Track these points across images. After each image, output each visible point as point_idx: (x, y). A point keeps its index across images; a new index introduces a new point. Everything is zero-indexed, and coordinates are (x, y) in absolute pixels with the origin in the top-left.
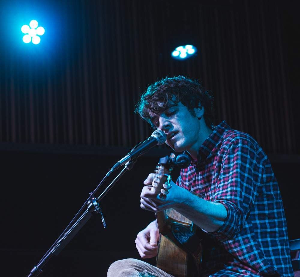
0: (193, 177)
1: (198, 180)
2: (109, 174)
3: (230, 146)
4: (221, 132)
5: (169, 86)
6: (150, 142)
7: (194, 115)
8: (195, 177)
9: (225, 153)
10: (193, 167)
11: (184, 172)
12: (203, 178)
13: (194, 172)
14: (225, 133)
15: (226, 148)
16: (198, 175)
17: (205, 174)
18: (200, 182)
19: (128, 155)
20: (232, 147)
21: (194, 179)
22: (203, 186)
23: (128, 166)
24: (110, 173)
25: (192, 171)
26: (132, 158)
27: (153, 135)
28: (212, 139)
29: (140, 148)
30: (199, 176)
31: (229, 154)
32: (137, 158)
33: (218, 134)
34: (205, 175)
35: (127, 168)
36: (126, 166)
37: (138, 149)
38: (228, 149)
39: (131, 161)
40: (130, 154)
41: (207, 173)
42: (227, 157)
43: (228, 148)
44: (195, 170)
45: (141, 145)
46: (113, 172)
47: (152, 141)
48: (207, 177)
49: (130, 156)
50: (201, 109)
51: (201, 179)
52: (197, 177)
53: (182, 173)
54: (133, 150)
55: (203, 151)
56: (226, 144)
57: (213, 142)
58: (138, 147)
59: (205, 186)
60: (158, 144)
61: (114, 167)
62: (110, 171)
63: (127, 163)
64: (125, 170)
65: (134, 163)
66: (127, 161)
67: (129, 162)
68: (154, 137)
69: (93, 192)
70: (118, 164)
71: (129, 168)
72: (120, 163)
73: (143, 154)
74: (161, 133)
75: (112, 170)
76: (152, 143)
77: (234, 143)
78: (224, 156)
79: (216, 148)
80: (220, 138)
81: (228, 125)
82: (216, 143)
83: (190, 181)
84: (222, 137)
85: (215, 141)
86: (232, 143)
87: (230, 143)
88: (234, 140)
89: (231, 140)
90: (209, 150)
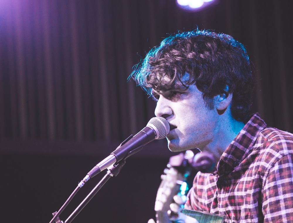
0: (214, 193)
2: (82, 184)
3: (273, 165)
4: (253, 131)
6: (146, 135)
9: (266, 175)
11: (199, 184)
14: (260, 134)
15: (267, 168)
19: (112, 155)
20: (277, 167)
23: (112, 171)
24: (84, 182)
25: (213, 184)
26: (119, 159)
27: (150, 125)
28: (239, 143)
29: (129, 144)
32: (125, 159)
33: (249, 135)
35: (110, 174)
36: (109, 172)
37: (127, 146)
38: (270, 169)
39: (116, 164)
40: (115, 153)
43: (269, 168)
45: (131, 140)
46: (89, 180)
47: (148, 133)
49: (115, 156)
52: (219, 194)
54: (119, 147)
56: (267, 161)
57: (241, 147)
58: (127, 143)
60: (157, 138)
61: (90, 173)
62: (84, 179)
63: (111, 167)
64: (106, 177)
65: (120, 167)
66: (111, 164)
67: (114, 165)
68: (151, 128)
69: (57, 212)
70: (96, 168)
71: (113, 174)
72: (100, 167)
73: (134, 153)
74: (161, 121)
75: (87, 177)
76: (148, 136)
77: (280, 160)
78: (264, 179)
79: (247, 160)
80: (253, 141)
81: (262, 120)
82: (245, 149)
83: (210, 198)
84: (255, 139)
85: (244, 146)
86: (276, 161)
87: (272, 160)
88: (279, 156)
89: (274, 155)
90: (235, 159)
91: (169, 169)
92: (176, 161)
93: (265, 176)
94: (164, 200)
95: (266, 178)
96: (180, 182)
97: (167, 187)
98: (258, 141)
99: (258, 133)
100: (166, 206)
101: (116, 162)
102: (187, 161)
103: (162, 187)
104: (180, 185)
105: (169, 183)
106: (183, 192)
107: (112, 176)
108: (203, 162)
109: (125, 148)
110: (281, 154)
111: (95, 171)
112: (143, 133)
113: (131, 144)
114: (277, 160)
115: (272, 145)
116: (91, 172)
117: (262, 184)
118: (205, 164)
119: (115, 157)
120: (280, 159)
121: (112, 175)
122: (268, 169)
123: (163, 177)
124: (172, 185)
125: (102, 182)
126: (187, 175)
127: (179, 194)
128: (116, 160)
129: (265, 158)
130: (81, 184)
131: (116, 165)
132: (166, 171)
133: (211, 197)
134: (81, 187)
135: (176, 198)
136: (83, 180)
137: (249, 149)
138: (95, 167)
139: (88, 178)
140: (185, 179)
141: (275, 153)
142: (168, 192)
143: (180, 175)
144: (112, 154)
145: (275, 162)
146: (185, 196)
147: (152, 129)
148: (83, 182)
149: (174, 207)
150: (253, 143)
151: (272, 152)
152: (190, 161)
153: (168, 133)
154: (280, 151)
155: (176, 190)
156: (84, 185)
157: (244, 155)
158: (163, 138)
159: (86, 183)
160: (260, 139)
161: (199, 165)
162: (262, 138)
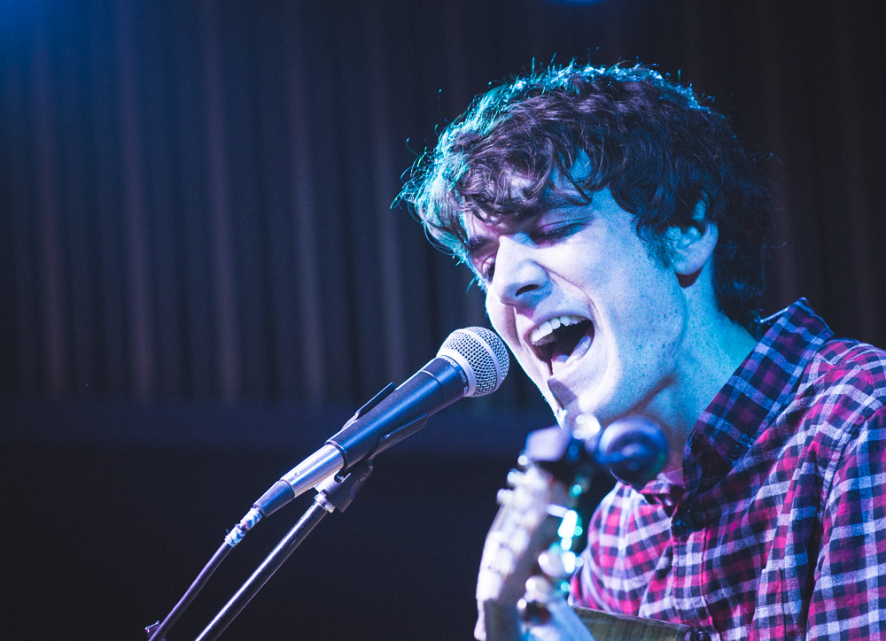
0: (660, 555)
1: (681, 573)
2: (238, 536)
3: (855, 433)
4: (793, 349)
5: (570, 109)
6: (433, 384)
7: (663, 257)
8: (670, 555)
9: (833, 463)
10: (660, 509)
12: (708, 565)
13: (665, 534)
14: (813, 355)
15: (837, 442)
16: (684, 546)
17: (715, 546)
18: (688, 583)
19: (330, 447)
20: (864, 437)
21: (662, 562)
22: (702, 601)
23: (331, 496)
24: (243, 529)
25: (655, 529)
26: (352, 459)
27: (446, 351)
28: (750, 382)
29: (383, 412)
30: (685, 553)
31: (854, 473)
32: (372, 457)
33: (779, 360)
34: (718, 552)
35: (324, 504)
36: (320, 498)
37: (375, 418)
38: (845, 445)
39: (342, 473)
40: (340, 441)
41: (725, 542)
42: (844, 487)
43: (843, 441)
44: (668, 523)
45: (389, 399)
46: (257, 525)
47: (442, 378)
48: (724, 558)
49: (338, 447)
50: (702, 231)
51: (694, 567)
53: (597, 534)
54: (352, 421)
55: (711, 440)
56: (835, 420)
57: (756, 395)
58: (377, 409)
59: (714, 600)
60: (470, 394)
61: (263, 503)
62: (243, 522)
63: (327, 483)
64: (313, 514)
65: (356, 485)
66: (327, 474)
67: (336, 478)
68: (451, 362)
69: (160, 623)
70: (281, 487)
71: (333, 505)
72: (292, 483)
73: (398, 440)
74: (483, 340)
75: (252, 515)
76: (441, 386)
77: (873, 417)
78: (828, 475)
79: (776, 431)
80: (792, 379)
81: (821, 318)
82: (770, 401)
83: (642, 574)
84: (797, 372)
85: (764, 392)
86: (863, 417)
87: (853, 417)
88: (871, 404)
89: (858, 401)
90: (735, 433)
91: (522, 470)
92: (544, 444)
93: (831, 466)
94: (507, 566)
95: (835, 473)
96: (556, 510)
97: (518, 526)
98: (808, 375)
99: (807, 355)
100: (513, 587)
101: (341, 467)
102: (580, 445)
103: (500, 529)
104: (558, 521)
105: (523, 513)
106: (567, 543)
107: (331, 511)
108: (629, 451)
109: (372, 423)
110: (878, 398)
111: (277, 495)
112: (427, 379)
113: (388, 411)
114: (865, 415)
115: (852, 373)
116: (266, 498)
117: (821, 491)
118: (635, 454)
119: (338, 451)
120: (873, 412)
121: (330, 509)
122: (840, 444)
123: (503, 495)
124: (532, 519)
125: (300, 530)
126: (577, 489)
127: (554, 549)
128: (342, 460)
129: (829, 413)
130: (232, 537)
131: (342, 478)
132: (513, 477)
133: (645, 568)
134: (233, 546)
135: (544, 560)
136: (241, 525)
137: (779, 402)
138: (277, 484)
139: (256, 518)
140: (572, 503)
141: (860, 397)
142: (520, 542)
143: (558, 487)
144: (329, 443)
145: (859, 422)
146: (572, 555)
147: (455, 365)
148: (240, 531)
149: (538, 588)
150: (791, 383)
151: (852, 392)
152: (591, 445)
153: (503, 378)
154: (875, 391)
155: (545, 535)
156: (244, 538)
157: (766, 420)
158: (487, 393)
159: (250, 534)
160: (815, 367)
161: (615, 457)
162: (820, 366)
